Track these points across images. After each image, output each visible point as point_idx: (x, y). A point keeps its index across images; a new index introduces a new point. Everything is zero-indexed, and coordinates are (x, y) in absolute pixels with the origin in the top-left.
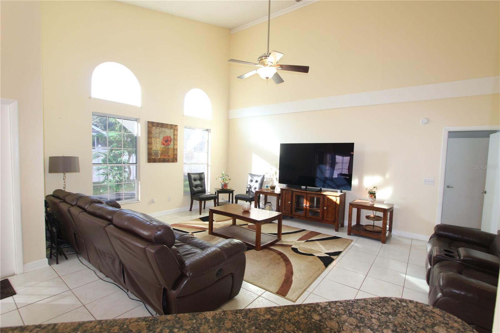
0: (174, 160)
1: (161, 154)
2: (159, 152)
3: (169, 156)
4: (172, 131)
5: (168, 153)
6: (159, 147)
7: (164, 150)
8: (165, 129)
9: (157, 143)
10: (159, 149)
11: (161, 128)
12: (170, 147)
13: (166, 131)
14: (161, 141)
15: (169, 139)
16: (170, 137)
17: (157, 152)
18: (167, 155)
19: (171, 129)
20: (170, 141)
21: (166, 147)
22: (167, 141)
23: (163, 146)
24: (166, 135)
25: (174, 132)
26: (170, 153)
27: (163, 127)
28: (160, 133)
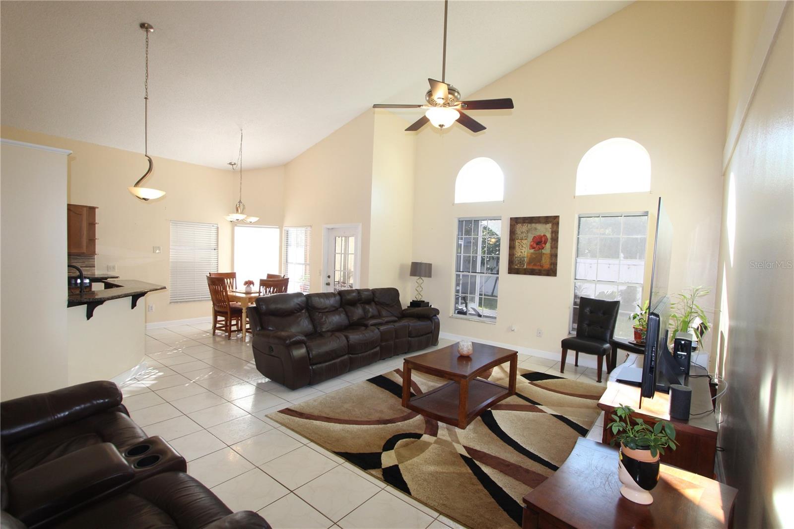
0: (552, 272)
1: (529, 264)
2: (526, 259)
3: (542, 266)
4: (549, 226)
5: (540, 260)
6: (526, 253)
7: (534, 256)
8: (537, 224)
9: (523, 247)
10: (526, 255)
11: (529, 225)
12: (544, 251)
13: (537, 228)
14: (529, 244)
15: (543, 240)
16: (544, 236)
17: (522, 259)
18: (538, 264)
19: (546, 224)
20: (545, 243)
21: (537, 252)
22: (539, 242)
23: (532, 251)
24: (537, 233)
25: (552, 228)
26: (543, 261)
27: (533, 223)
28: (528, 232)
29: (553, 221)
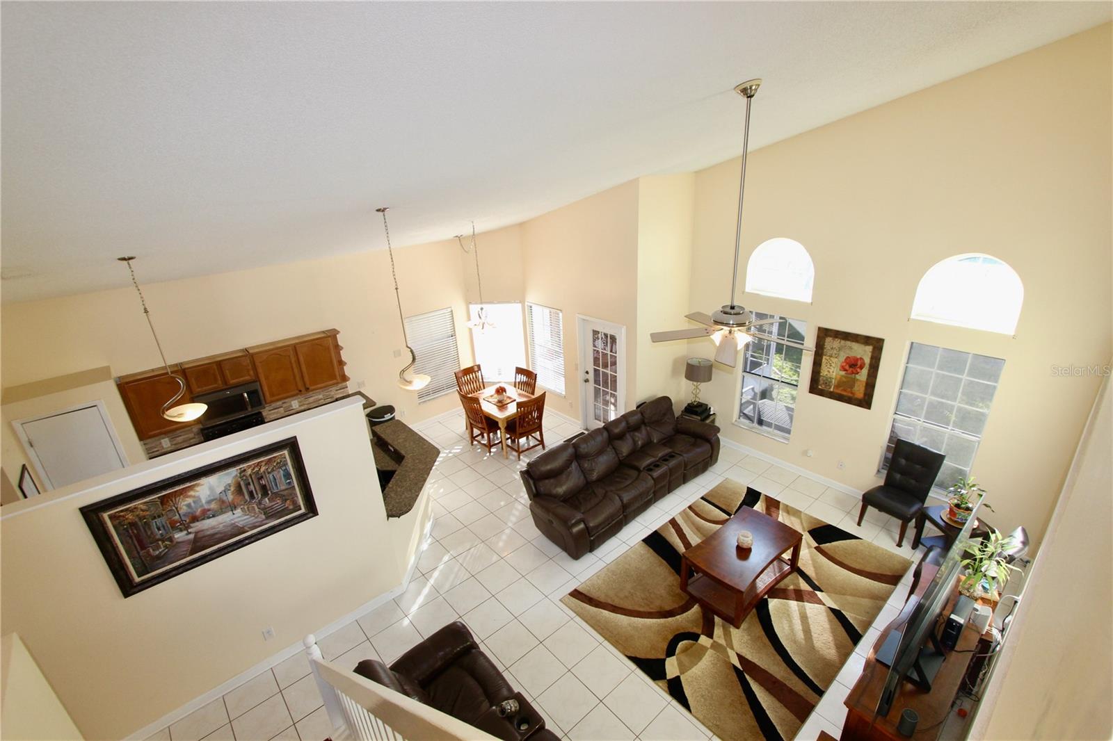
0: (865, 403)
1: (837, 386)
2: (833, 381)
4: (869, 349)
5: (852, 386)
6: (834, 374)
7: (844, 379)
8: (854, 343)
9: (831, 366)
10: (834, 376)
11: (843, 342)
12: (858, 377)
13: (853, 347)
14: (839, 364)
15: (859, 363)
16: (861, 359)
18: (849, 390)
19: (866, 345)
20: (861, 368)
21: (850, 376)
22: (853, 365)
23: (843, 373)
24: (852, 354)
25: (873, 352)
26: (856, 388)
27: (848, 340)
28: (840, 349)
29: (877, 345)
